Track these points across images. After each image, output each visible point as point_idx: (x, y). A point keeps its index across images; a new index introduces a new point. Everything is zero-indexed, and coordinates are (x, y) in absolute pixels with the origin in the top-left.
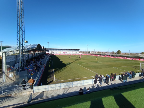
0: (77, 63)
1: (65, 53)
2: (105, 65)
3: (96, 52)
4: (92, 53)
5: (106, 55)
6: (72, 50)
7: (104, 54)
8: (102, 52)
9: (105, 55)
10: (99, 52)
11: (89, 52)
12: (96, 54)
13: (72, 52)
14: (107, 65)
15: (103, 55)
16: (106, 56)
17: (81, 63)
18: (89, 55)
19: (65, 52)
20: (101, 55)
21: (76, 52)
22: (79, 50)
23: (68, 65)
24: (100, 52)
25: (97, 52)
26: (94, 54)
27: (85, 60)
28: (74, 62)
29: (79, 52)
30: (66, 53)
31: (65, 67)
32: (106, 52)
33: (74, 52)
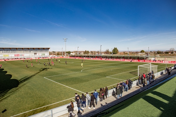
0: (43, 76)
1: (19, 57)
2: (94, 74)
3: (80, 52)
4: (73, 54)
5: (97, 57)
6: (34, 49)
7: (93, 55)
8: (92, 52)
9: (95, 57)
10: (86, 52)
11: (69, 53)
12: (81, 57)
13: (35, 54)
14: (97, 74)
15: (92, 57)
16: (97, 59)
17: (51, 75)
18: (69, 58)
19: (18, 55)
20: (88, 57)
21: (42, 53)
22: (49, 49)
23: (25, 82)
24: (88, 52)
25: (83, 52)
26: (77, 56)
27: (60, 68)
28: (37, 73)
29: (50, 54)
30: (22, 57)
31: (18, 88)
32: (98, 52)
33: (39, 53)
